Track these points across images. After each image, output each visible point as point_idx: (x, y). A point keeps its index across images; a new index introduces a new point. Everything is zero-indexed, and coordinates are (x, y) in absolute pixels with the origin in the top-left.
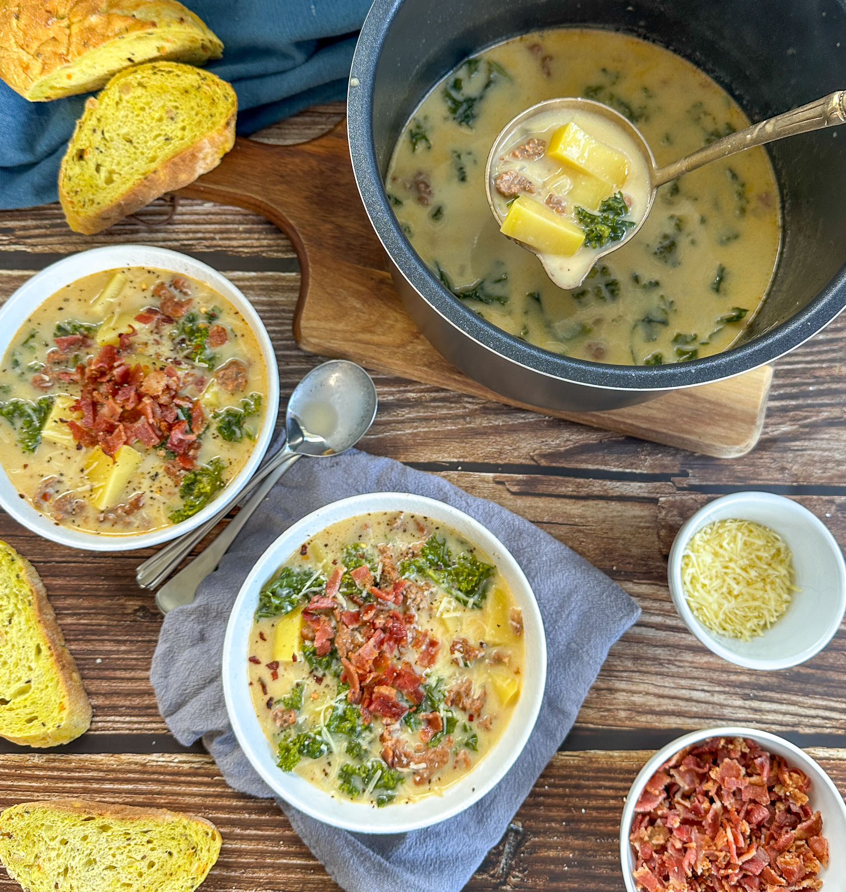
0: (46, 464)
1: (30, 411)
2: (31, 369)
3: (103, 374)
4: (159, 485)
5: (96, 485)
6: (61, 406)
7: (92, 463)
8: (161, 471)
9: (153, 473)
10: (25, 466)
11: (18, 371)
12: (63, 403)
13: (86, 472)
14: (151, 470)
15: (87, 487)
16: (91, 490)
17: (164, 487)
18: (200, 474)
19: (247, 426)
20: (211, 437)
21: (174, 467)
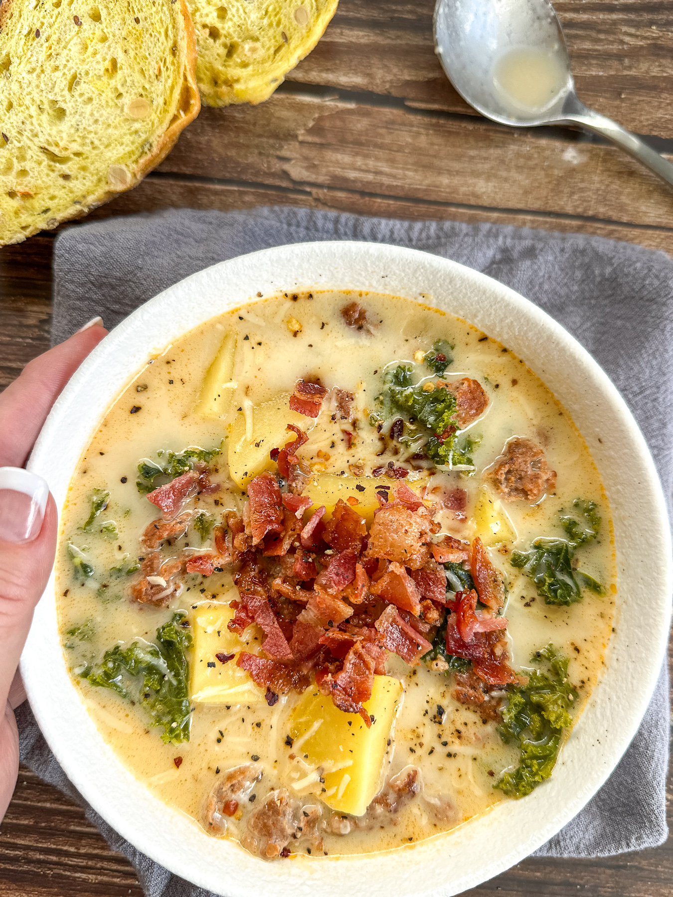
0: (217, 748)
1: (148, 658)
2: (118, 572)
3: (273, 539)
4: (453, 729)
5: (330, 766)
6: (210, 630)
7: (308, 725)
8: (447, 703)
9: (433, 711)
10: (178, 762)
11: (93, 585)
12: (212, 623)
13: (298, 744)
14: (427, 707)
15: (314, 777)
16: (322, 780)
17: (462, 728)
18: (531, 688)
19: (585, 566)
20: (520, 605)
21: (474, 688)
